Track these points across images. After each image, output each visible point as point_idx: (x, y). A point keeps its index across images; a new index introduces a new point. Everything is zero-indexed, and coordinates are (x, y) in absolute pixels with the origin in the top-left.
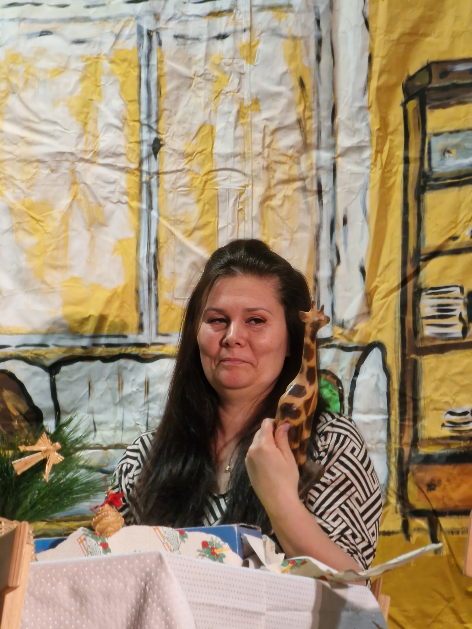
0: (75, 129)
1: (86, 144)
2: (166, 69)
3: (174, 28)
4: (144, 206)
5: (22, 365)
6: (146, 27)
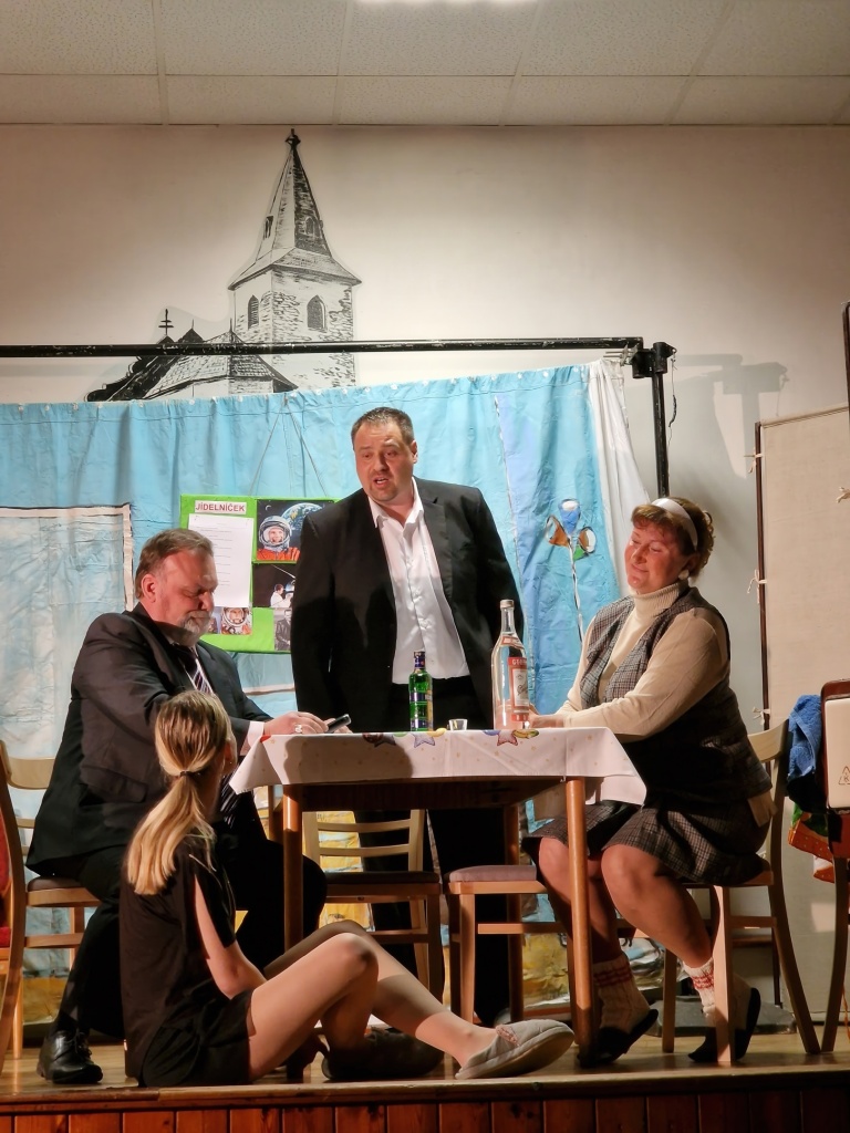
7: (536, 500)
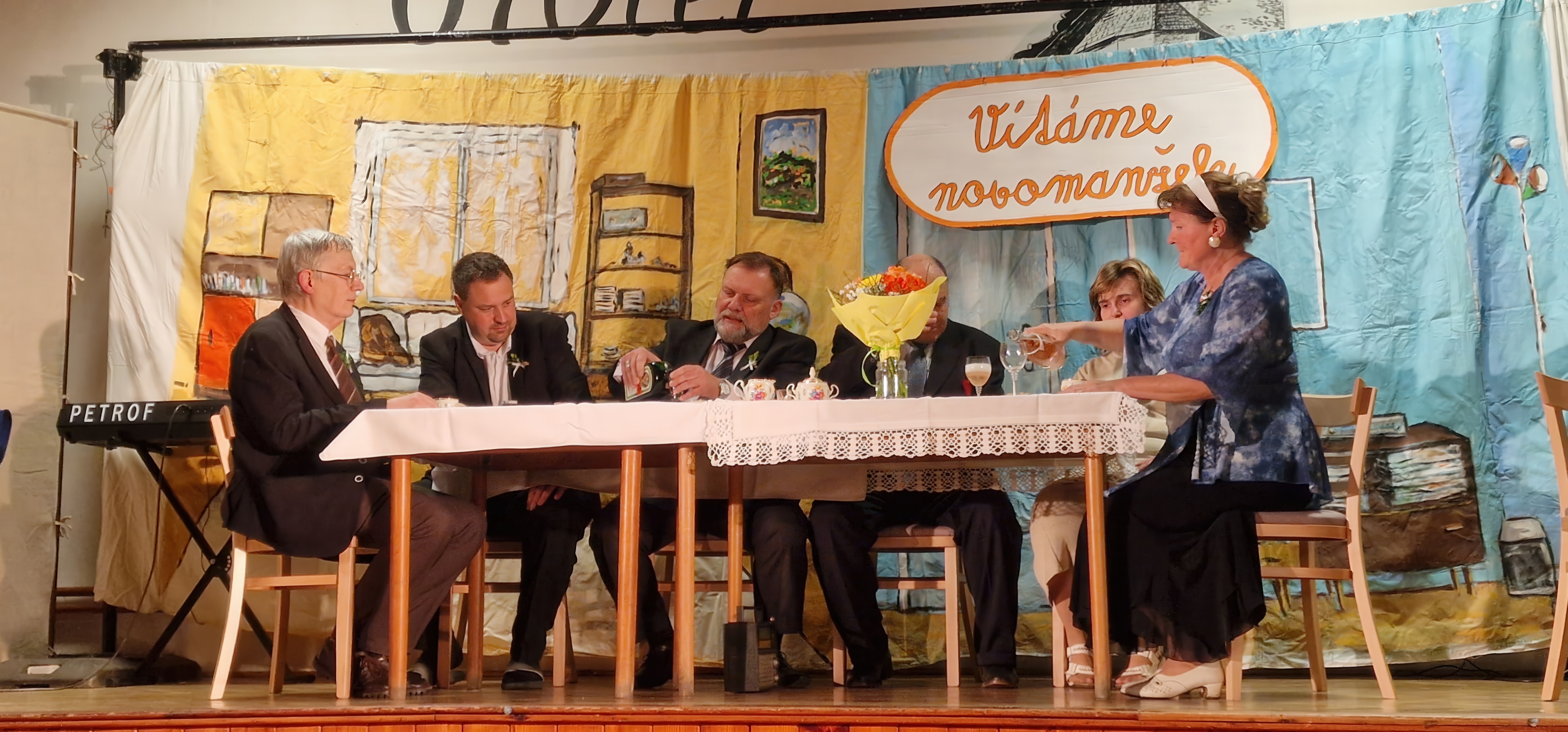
0: (424, 195)
1: (430, 202)
2: (472, 168)
3: (478, 147)
4: (457, 236)
5: (391, 312)
6: (463, 146)
7: (1481, 138)
